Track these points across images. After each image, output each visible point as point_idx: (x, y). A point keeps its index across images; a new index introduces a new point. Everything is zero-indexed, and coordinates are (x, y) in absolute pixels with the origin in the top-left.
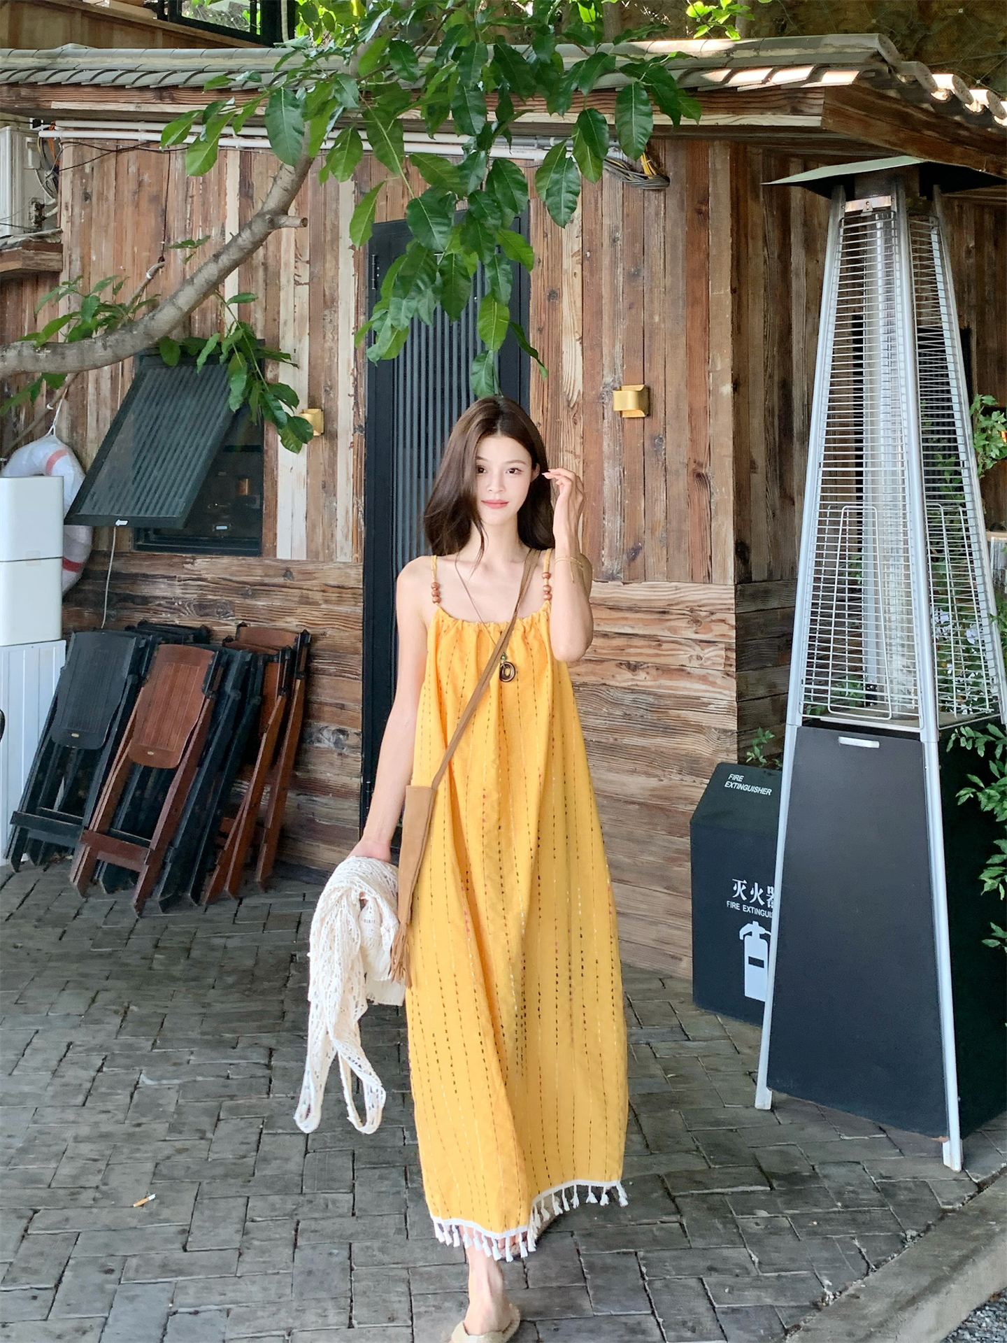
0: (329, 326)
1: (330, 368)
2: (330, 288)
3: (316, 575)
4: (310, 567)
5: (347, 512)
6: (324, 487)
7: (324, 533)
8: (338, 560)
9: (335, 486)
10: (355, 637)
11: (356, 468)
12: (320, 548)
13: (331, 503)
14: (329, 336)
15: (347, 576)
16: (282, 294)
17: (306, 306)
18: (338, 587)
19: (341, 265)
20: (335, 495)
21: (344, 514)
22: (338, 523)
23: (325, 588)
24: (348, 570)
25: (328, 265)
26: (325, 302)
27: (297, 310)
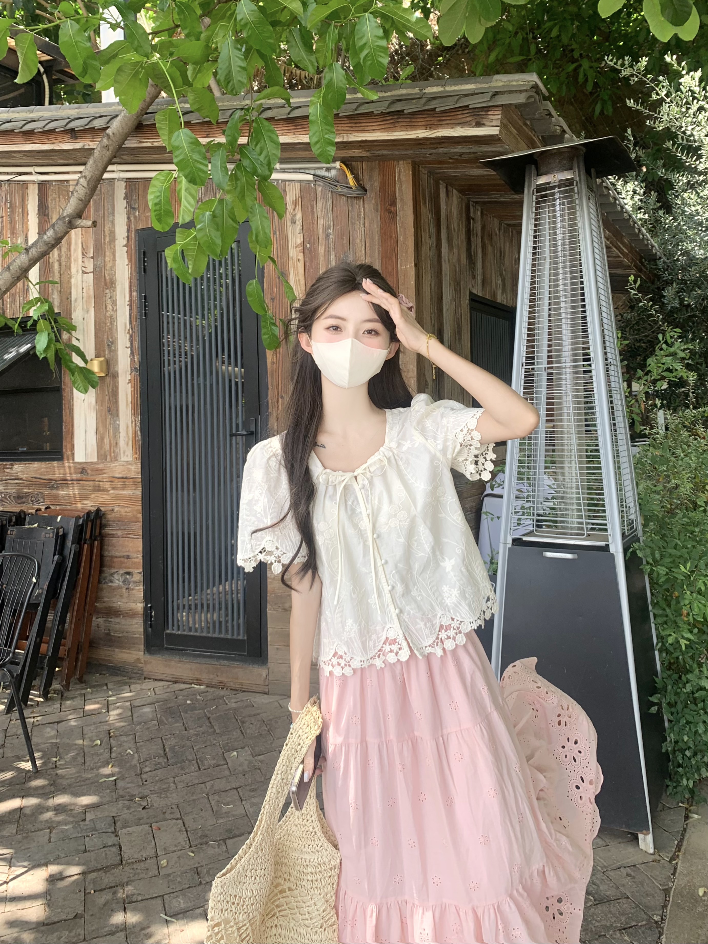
0: (109, 301)
1: (111, 329)
2: (109, 275)
3: (105, 471)
4: (101, 466)
5: (127, 427)
6: (109, 411)
7: (110, 441)
8: (122, 459)
9: (117, 410)
10: (137, 511)
11: (133, 397)
12: (107, 453)
13: (115, 421)
14: (110, 307)
15: (129, 470)
16: (73, 281)
17: (92, 288)
18: (122, 478)
19: (117, 258)
20: (118, 415)
21: (125, 429)
22: (121, 435)
23: (113, 479)
24: (130, 466)
25: (107, 259)
26: (106, 285)
27: (84, 291)
